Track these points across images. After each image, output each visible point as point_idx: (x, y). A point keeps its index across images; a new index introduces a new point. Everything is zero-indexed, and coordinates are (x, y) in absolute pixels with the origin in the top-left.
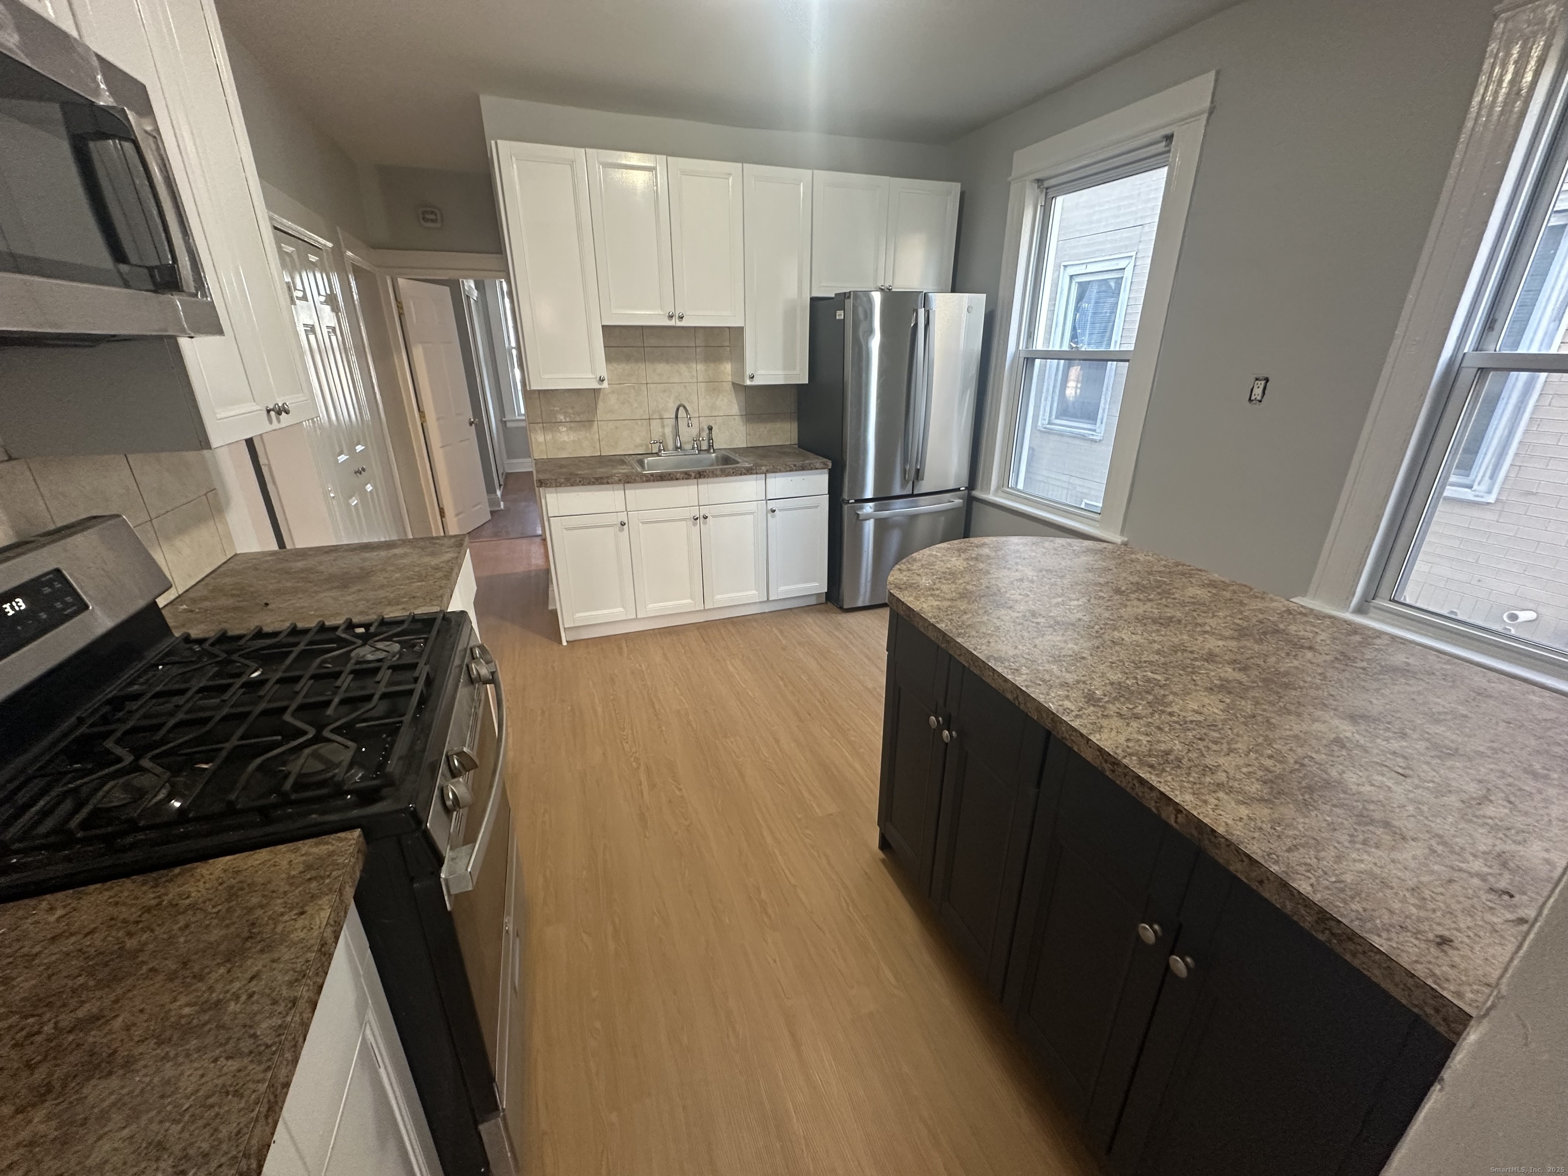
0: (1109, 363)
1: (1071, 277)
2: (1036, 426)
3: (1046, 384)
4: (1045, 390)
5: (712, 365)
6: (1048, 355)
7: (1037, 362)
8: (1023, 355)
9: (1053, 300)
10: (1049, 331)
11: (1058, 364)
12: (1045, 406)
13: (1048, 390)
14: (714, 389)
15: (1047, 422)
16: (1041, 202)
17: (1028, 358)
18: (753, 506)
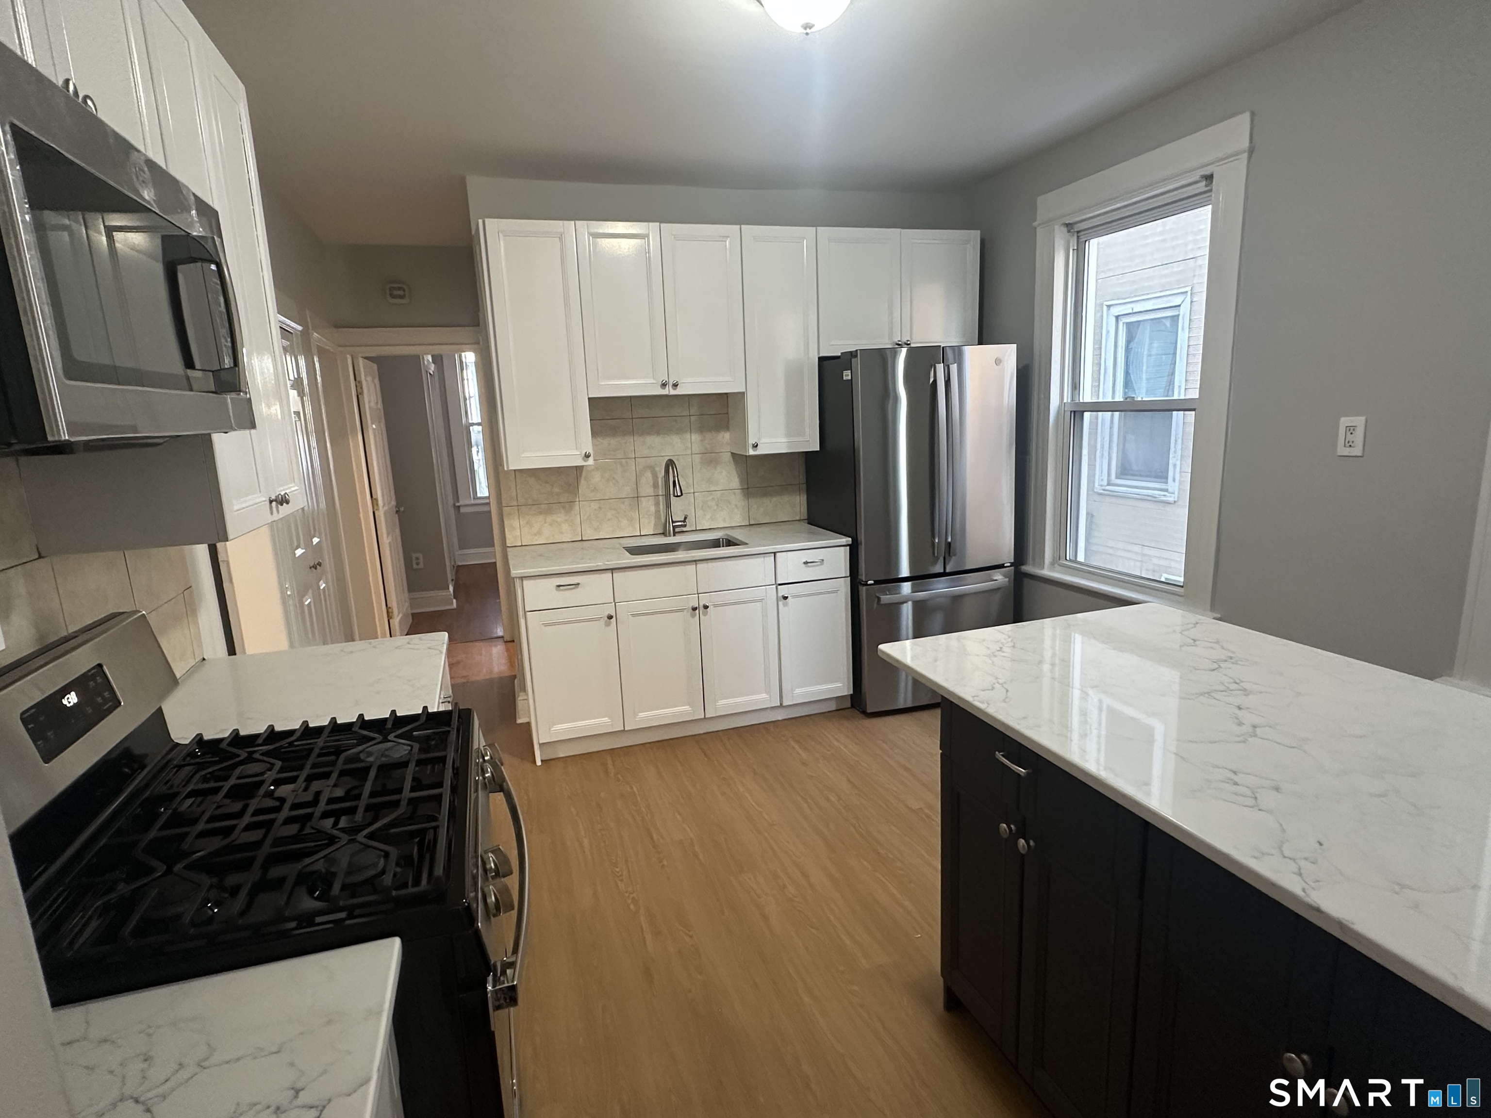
0: (1174, 413)
1: (1117, 318)
2: (1093, 490)
3: (1099, 439)
4: (1099, 447)
5: (709, 435)
6: (1097, 407)
7: (1087, 415)
8: (1068, 408)
9: (1098, 343)
10: (1097, 379)
11: (1112, 416)
12: (1102, 465)
13: (1103, 447)
14: (711, 462)
15: (1105, 483)
16: (1073, 244)
17: (1075, 412)
18: (760, 592)
